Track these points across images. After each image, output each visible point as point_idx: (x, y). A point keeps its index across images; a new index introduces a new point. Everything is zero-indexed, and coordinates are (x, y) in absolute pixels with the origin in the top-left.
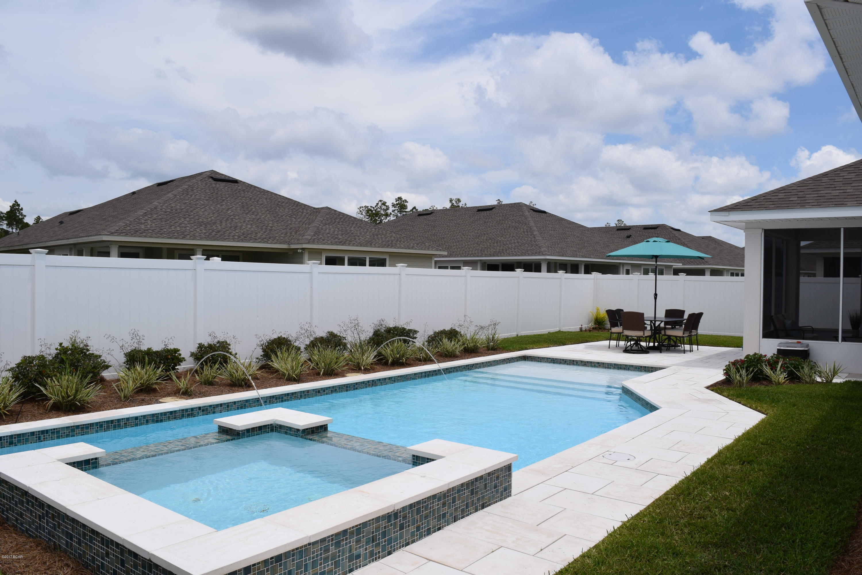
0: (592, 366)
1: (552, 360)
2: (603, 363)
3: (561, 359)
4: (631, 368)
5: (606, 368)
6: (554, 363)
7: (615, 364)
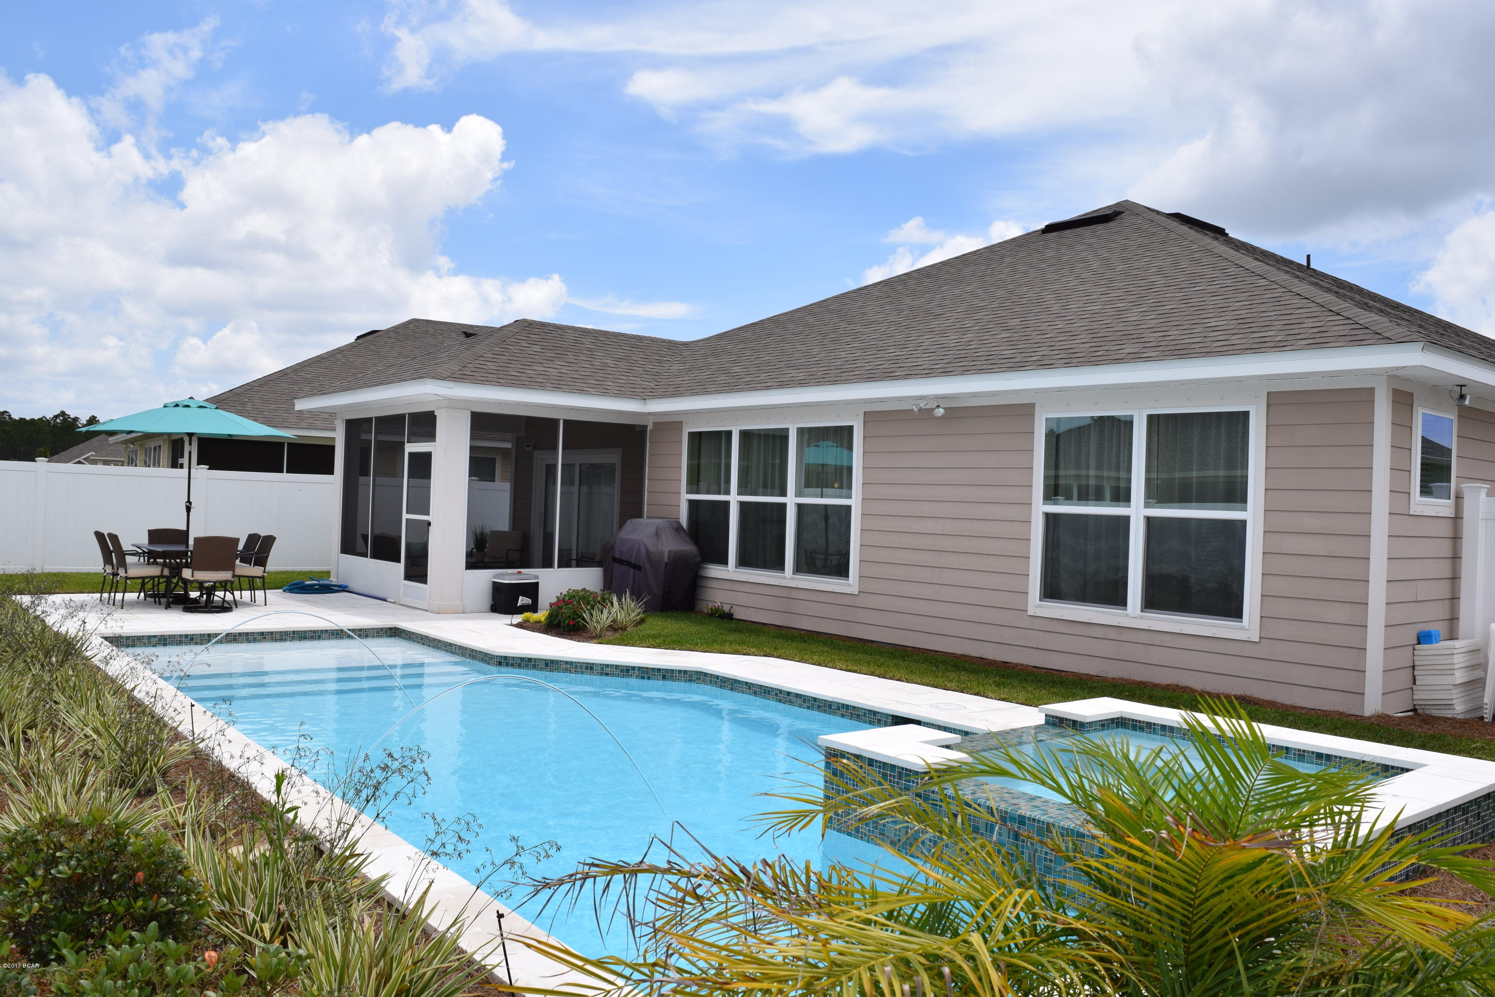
0: (249, 641)
1: (160, 640)
2: (272, 633)
3: (181, 636)
4: (324, 635)
5: (276, 640)
6: (165, 645)
7: (294, 632)
